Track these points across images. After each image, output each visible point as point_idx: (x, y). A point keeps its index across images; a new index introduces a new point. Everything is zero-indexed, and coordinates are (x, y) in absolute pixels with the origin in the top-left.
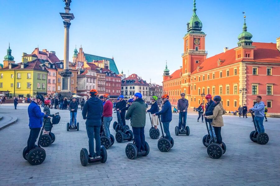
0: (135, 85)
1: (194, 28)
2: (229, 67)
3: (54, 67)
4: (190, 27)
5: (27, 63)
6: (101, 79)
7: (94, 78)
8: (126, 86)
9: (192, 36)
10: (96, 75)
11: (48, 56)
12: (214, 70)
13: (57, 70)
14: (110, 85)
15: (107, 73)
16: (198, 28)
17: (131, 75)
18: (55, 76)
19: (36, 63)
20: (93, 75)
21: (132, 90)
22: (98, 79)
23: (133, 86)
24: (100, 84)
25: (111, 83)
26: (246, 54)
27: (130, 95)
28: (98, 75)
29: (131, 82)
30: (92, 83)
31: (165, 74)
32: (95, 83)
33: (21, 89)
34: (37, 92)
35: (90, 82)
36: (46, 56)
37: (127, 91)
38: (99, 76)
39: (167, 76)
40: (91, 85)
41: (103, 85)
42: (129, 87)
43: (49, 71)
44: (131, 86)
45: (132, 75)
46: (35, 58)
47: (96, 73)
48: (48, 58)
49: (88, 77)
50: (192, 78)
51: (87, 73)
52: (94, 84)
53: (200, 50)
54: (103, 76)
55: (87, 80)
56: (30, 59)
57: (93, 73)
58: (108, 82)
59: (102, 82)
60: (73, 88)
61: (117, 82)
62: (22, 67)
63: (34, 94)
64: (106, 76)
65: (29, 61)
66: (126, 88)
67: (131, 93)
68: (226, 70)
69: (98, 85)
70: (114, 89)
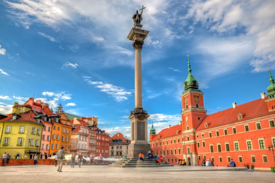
0: (123, 145)
1: (192, 87)
2: (260, 119)
3: (50, 120)
4: (188, 85)
5: (19, 114)
6: (92, 137)
7: (86, 135)
8: (112, 146)
9: (192, 94)
10: (88, 133)
11: (43, 108)
12: (235, 125)
13: (53, 124)
14: (99, 145)
15: (97, 131)
16: (196, 86)
17: (117, 135)
18: (51, 131)
19: (31, 114)
20: (85, 133)
21: (119, 150)
22: (89, 137)
23: (121, 146)
24: (91, 142)
25: (101, 142)
26: (272, 107)
27: (116, 156)
28: (89, 132)
29: (117, 141)
30: (84, 141)
31: (152, 133)
32: (86, 141)
33: (8, 147)
34: (30, 151)
35: (82, 141)
36: (40, 108)
37: (113, 151)
38: (90, 134)
39: (154, 135)
40: (83, 143)
41: (94, 144)
42: (115, 147)
43: (45, 124)
44: (118, 146)
45: (118, 133)
46: (29, 109)
47: (88, 130)
48: (42, 111)
49: (81, 134)
50: (198, 135)
51: (79, 130)
52: (86, 143)
53: (200, 107)
54: (94, 133)
55: (80, 138)
56: (24, 110)
57: (85, 130)
58: (98, 141)
59: (93, 140)
60: (67, 147)
61: (106, 141)
62: (14, 118)
63: (26, 153)
64: (97, 134)
65: (22, 112)
66: (113, 148)
67: (117, 153)
68: (255, 123)
69: (90, 143)
70: (103, 149)
